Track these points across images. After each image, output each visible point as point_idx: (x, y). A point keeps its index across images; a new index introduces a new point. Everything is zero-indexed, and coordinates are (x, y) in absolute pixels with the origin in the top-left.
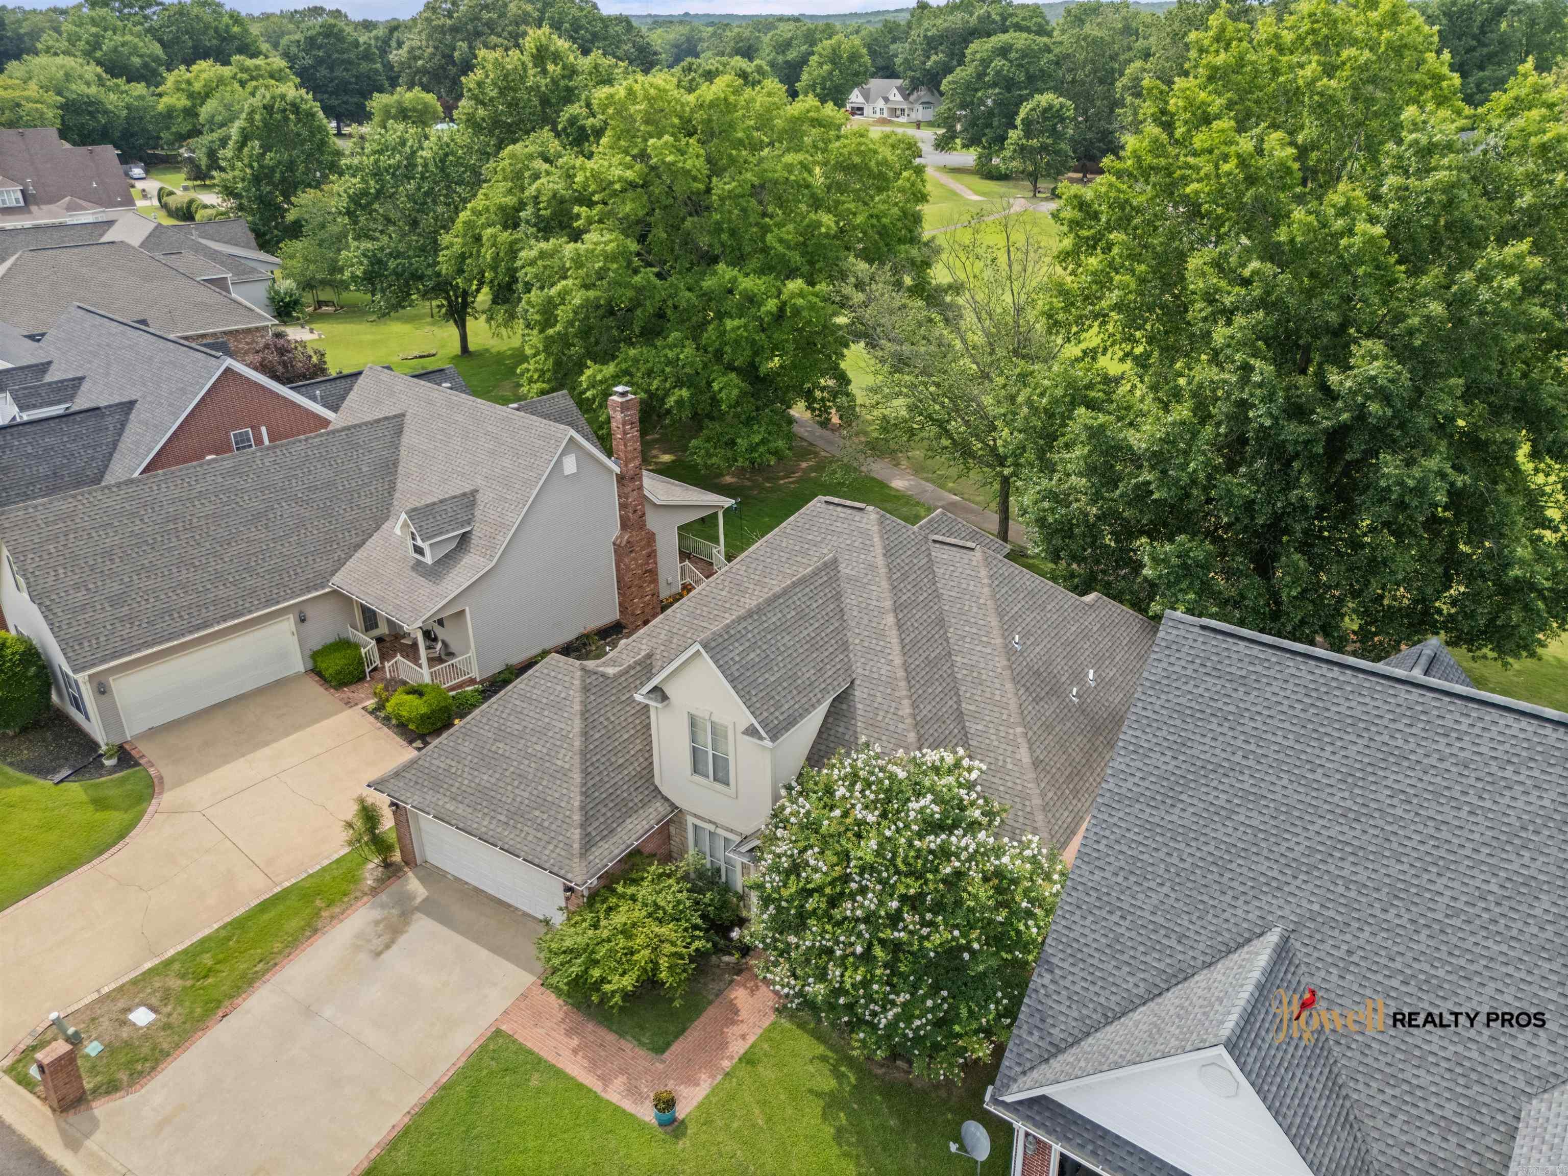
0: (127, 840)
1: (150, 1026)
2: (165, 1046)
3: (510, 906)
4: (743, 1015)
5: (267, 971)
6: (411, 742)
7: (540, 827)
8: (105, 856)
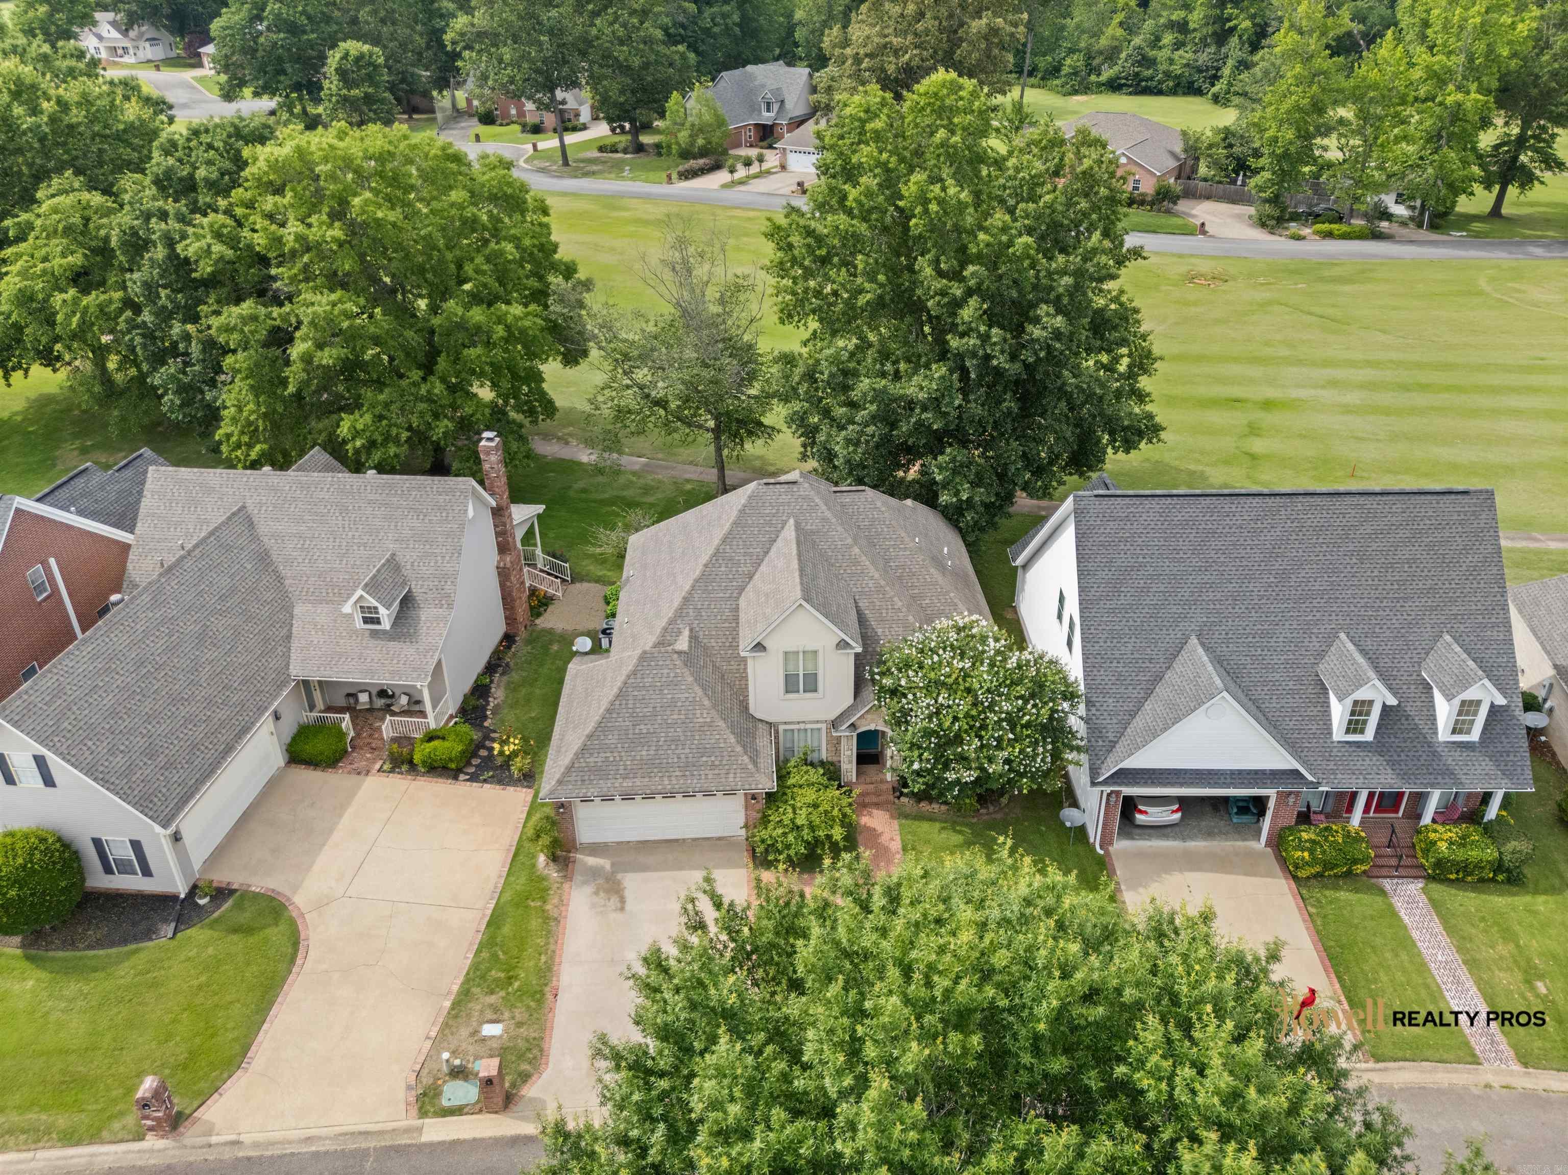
0: (302, 944)
1: (506, 1031)
2: (536, 1035)
3: (677, 841)
4: (879, 829)
5: (552, 958)
6: (456, 778)
7: (713, 766)
8: (299, 961)
